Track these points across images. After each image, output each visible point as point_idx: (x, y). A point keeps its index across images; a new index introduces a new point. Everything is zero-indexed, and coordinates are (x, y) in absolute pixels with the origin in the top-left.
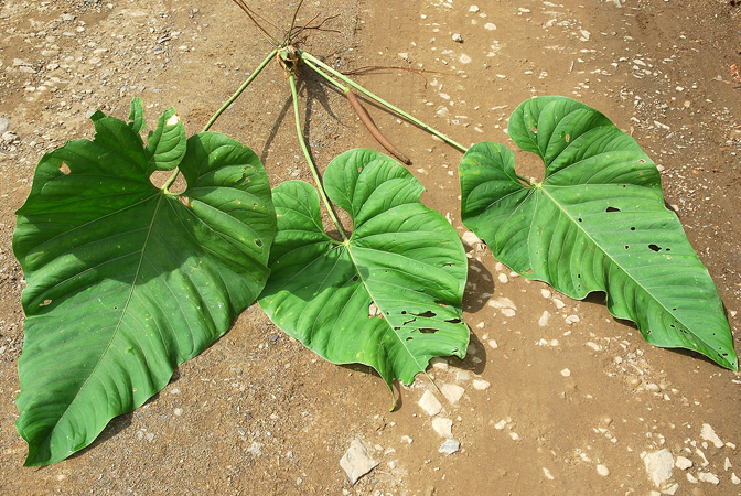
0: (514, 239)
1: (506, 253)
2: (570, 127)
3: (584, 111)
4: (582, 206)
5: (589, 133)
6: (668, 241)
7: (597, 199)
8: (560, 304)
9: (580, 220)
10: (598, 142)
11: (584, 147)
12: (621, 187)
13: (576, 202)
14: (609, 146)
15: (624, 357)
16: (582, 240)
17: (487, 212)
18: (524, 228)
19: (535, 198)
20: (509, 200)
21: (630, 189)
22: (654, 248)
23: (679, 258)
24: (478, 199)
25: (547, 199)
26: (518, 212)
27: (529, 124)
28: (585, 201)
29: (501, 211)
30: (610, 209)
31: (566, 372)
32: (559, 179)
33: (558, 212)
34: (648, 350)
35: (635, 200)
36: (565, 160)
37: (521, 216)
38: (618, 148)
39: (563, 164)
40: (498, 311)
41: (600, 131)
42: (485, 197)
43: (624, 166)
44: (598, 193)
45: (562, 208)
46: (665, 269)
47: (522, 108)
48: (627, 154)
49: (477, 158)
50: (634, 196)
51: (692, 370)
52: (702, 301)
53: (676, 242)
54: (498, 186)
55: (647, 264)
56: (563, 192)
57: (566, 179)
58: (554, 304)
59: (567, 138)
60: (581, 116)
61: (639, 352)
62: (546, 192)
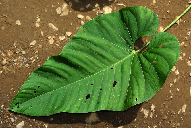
0: (105, 31)
1: (97, 25)
2: (160, 63)
3: (168, 70)
4: (120, 70)
5: (156, 74)
6: (90, 103)
7: (122, 77)
8: (62, 38)
9: (112, 68)
10: (151, 79)
11: (149, 71)
12: (126, 90)
13: (123, 68)
14: (149, 85)
15: (25, 56)
16: (101, 66)
17: (122, 23)
18: (111, 38)
19: (128, 49)
20: (127, 34)
21: (124, 94)
22: (88, 96)
23: (78, 105)
24: (128, 17)
25: (127, 55)
26: (121, 39)
27: (165, 43)
28: (122, 72)
29: (122, 30)
30: (115, 83)
31: (19, 23)
32: (135, 60)
33: (119, 59)
34: (28, 70)
35: (118, 96)
36: (143, 62)
37: (118, 40)
38: (147, 89)
39: (142, 61)
40: (61, 6)
41: (157, 80)
42: (129, 21)
43: (136, 91)
44: (125, 78)
45: (120, 62)
46: (74, 96)
47: (175, 40)
48: (142, 94)
49: (150, 18)
50: (120, 96)
51: (13, 87)
52: (51, 107)
53: (88, 107)
54: (134, 28)
55: (80, 90)
56: (129, 63)
57: (135, 64)
58: (62, 36)
59: (155, 62)
60: (165, 69)
61: (27, 65)
62: (130, 55)
